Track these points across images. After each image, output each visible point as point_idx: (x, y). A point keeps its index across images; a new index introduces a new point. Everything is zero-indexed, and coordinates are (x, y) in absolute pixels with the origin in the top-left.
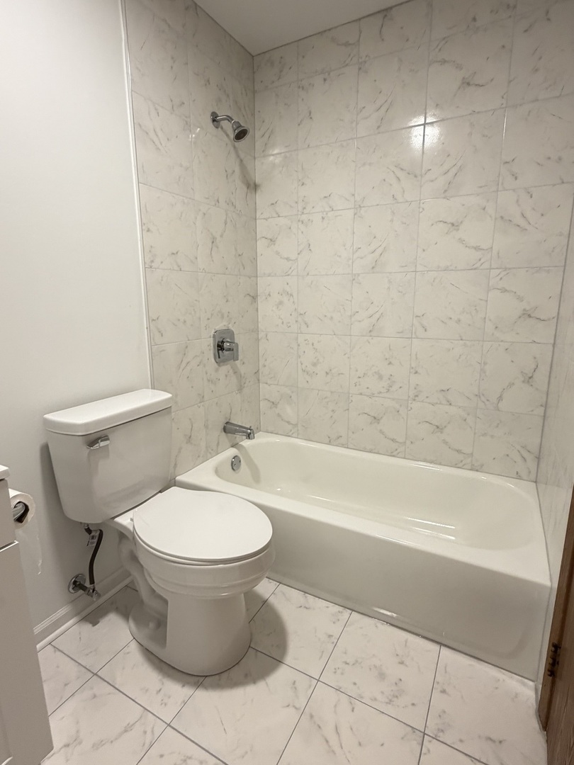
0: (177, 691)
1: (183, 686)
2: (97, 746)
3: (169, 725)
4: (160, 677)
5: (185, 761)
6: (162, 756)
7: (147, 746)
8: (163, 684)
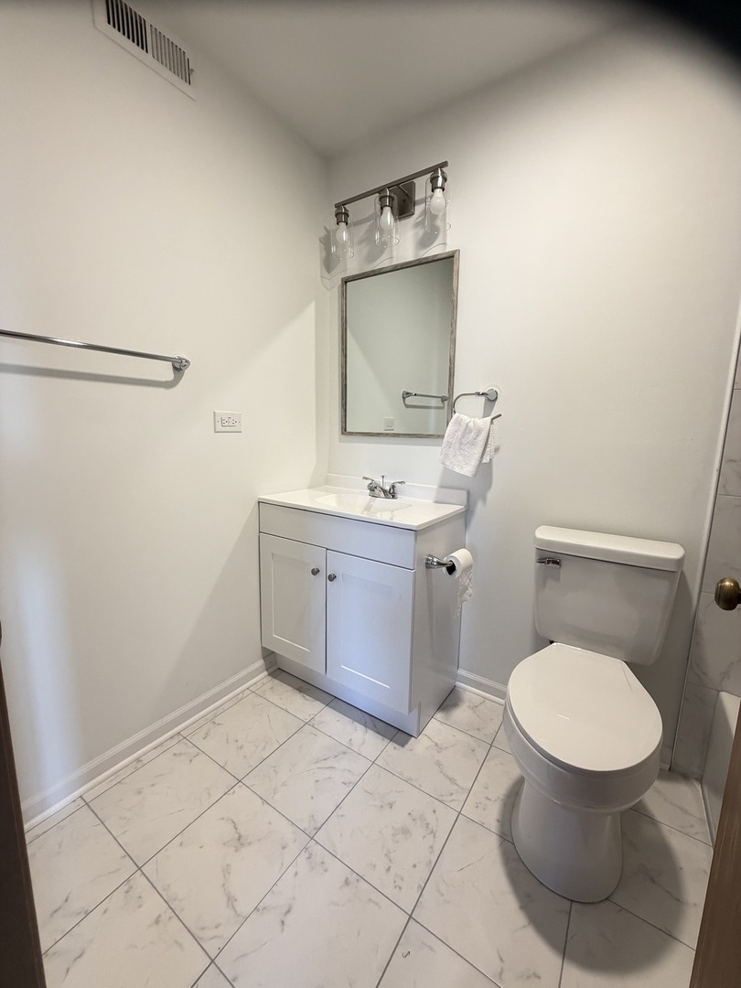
0: (492, 815)
1: (498, 821)
2: (438, 764)
3: (460, 813)
4: (501, 797)
5: (432, 832)
6: (434, 812)
7: (441, 798)
8: (496, 801)
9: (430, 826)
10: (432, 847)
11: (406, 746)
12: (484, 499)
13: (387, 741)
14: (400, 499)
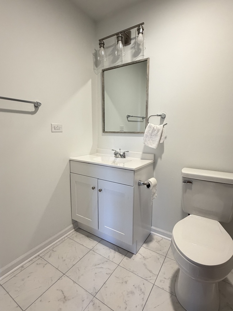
0: (167, 285)
1: (169, 287)
2: (145, 265)
3: (154, 284)
4: (171, 277)
5: (143, 292)
6: (144, 284)
7: (146, 279)
8: (168, 279)
9: (142, 290)
10: (143, 299)
11: (132, 258)
12: (161, 158)
13: (124, 256)
14: (127, 158)
